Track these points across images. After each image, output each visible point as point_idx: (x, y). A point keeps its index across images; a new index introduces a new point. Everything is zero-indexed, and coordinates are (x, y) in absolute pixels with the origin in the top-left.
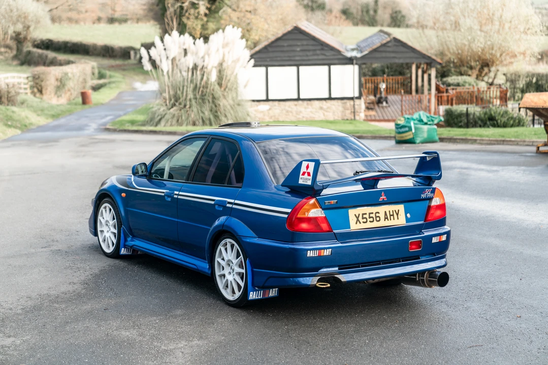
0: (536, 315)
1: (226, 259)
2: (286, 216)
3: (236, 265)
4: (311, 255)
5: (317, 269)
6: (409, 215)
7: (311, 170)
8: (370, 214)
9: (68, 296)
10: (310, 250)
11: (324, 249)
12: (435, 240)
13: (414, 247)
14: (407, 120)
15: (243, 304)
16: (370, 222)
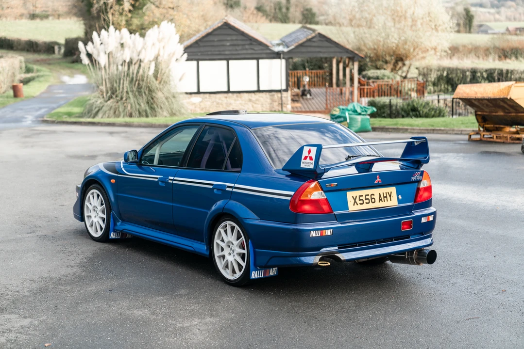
0: (519, 289)
1: (226, 240)
2: (289, 198)
3: (237, 246)
4: (314, 235)
5: (319, 249)
6: (400, 197)
7: (313, 154)
8: (366, 196)
9: (69, 278)
10: (313, 230)
11: (326, 229)
12: (424, 220)
13: (405, 227)
14: (341, 111)
15: (244, 283)
16: (366, 203)
